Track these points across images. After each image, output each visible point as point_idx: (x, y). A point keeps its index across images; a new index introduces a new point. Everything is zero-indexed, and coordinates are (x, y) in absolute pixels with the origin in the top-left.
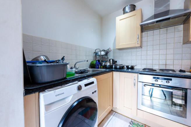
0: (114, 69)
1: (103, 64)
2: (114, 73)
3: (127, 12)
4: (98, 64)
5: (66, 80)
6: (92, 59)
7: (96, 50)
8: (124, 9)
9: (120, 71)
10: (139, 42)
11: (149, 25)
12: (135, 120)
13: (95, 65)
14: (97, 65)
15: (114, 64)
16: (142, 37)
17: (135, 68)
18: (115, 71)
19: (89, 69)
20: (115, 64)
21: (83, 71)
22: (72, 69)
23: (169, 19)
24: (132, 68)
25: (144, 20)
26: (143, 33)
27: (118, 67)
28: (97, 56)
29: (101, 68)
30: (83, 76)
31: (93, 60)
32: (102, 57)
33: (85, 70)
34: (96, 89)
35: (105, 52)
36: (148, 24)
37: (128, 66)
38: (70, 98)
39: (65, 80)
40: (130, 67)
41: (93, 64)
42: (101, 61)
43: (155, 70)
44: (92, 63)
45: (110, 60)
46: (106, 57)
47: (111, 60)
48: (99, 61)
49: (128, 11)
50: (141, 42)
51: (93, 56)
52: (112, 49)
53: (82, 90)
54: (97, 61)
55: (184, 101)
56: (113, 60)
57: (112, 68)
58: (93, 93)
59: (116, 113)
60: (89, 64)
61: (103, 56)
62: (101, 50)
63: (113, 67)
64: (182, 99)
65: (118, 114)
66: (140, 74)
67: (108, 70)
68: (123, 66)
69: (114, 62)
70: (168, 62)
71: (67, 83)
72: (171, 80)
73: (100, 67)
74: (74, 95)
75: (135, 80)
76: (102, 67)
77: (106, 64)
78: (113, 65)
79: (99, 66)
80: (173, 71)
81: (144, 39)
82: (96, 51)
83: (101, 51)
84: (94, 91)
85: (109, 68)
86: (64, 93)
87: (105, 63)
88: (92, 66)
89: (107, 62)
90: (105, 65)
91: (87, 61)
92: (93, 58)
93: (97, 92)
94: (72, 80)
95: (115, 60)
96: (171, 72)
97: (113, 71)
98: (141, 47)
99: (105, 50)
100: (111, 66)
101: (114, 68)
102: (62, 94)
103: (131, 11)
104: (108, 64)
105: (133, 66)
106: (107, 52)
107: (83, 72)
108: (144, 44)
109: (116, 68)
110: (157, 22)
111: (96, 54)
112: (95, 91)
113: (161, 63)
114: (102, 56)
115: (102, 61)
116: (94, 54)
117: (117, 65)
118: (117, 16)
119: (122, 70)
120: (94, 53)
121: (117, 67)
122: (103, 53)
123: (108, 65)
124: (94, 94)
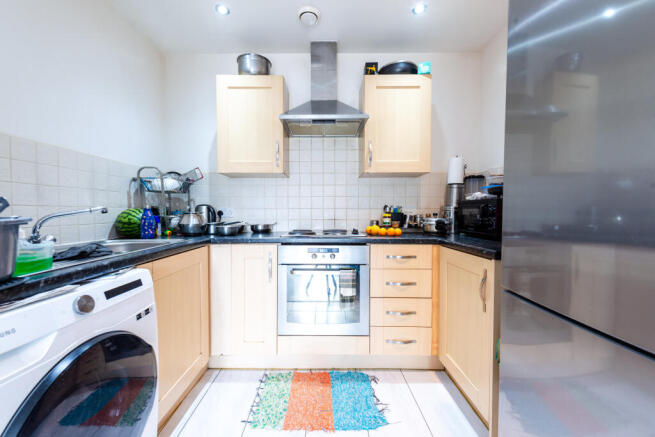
0: (212, 237)
1: (175, 221)
2: (214, 248)
3: (248, 72)
4: (153, 221)
5: (16, 283)
6: (125, 202)
7: (139, 171)
8: (240, 59)
9: (233, 242)
10: (281, 163)
11: (301, 125)
12: (272, 369)
13: (141, 227)
14: (150, 224)
15: (214, 220)
16: (287, 149)
17: (274, 229)
18: (215, 243)
19: (110, 243)
20: (217, 219)
21: (88, 250)
22: (39, 242)
23: (333, 121)
24: (267, 231)
25: (291, 108)
26: (291, 139)
27: (226, 229)
28: (147, 193)
29: (164, 236)
30: (95, 264)
31: (129, 206)
32: (170, 198)
33: (99, 245)
34: (152, 304)
35: (178, 180)
36: (299, 121)
37: (256, 226)
38: (45, 345)
39: (10, 285)
40: (260, 228)
41: (129, 223)
42: (162, 213)
43: (314, 234)
44: (126, 220)
45: (198, 209)
46: (184, 197)
47: (204, 209)
48: (155, 210)
49: (252, 70)
50: (287, 162)
51: (129, 193)
52: (205, 170)
53: (95, 311)
54: (145, 210)
55: (355, 290)
56: (209, 209)
57: (207, 233)
58: (139, 317)
59: (222, 372)
60: (112, 224)
61: (172, 195)
62: (165, 171)
63: (208, 229)
64: (353, 286)
65: (228, 372)
66: (283, 244)
67: (191, 241)
68: (243, 227)
69: (214, 215)
70: (340, 214)
71: (23, 294)
72: (338, 251)
73: (159, 232)
74: (62, 331)
75: (271, 260)
76: (168, 232)
77: (184, 222)
78: (209, 225)
79: (155, 229)
80: (344, 232)
81: (293, 155)
82: (143, 175)
83: (162, 176)
84: (142, 310)
85: (195, 235)
86: (14, 331)
87: (181, 217)
88: (125, 230)
89: (188, 213)
90: (179, 225)
91: (104, 212)
92: (129, 198)
93: (153, 314)
94: (46, 281)
95: (217, 209)
96: (339, 235)
97: (209, 242)
98: (286, 174)
99: (179, 174)
100: (202, 227)
101: (215, 234)
102: (8, 333)
103: (260, 73)
104: (192, 221)
105: (268, 226)
106: (188, 179)
107: (91, 253)
108: (293, 167)
109: (219, 233)
110: (315, 121)
111: (142, 184)
112: (147, 312)
113: (326, 216)
114: (169, 192)
115: (169, 212)
116: (135, 186)
117: (222, 224)
118: (220, 73)
119: (239, 238)
120: (134, 180)
121: (223, 229)
122: (171, 184)
123: (191, 226)
124: (144, 318)
